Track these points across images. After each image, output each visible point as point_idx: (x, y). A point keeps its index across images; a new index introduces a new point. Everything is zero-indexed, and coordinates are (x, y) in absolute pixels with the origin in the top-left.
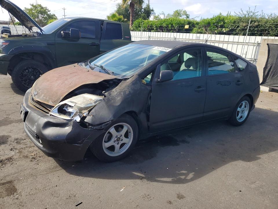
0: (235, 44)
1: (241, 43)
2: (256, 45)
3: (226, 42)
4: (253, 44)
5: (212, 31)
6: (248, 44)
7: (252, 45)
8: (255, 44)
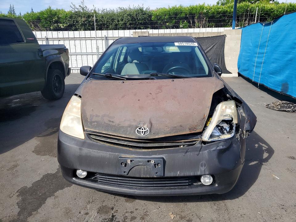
0: (82, 40)
1: (88, 39)
2: (105, 38)
3: (72, 39)
4: (102, 38)
5: (45, 28)
6: (96, 38)
7: (100, 39)
8: (103, 38)
